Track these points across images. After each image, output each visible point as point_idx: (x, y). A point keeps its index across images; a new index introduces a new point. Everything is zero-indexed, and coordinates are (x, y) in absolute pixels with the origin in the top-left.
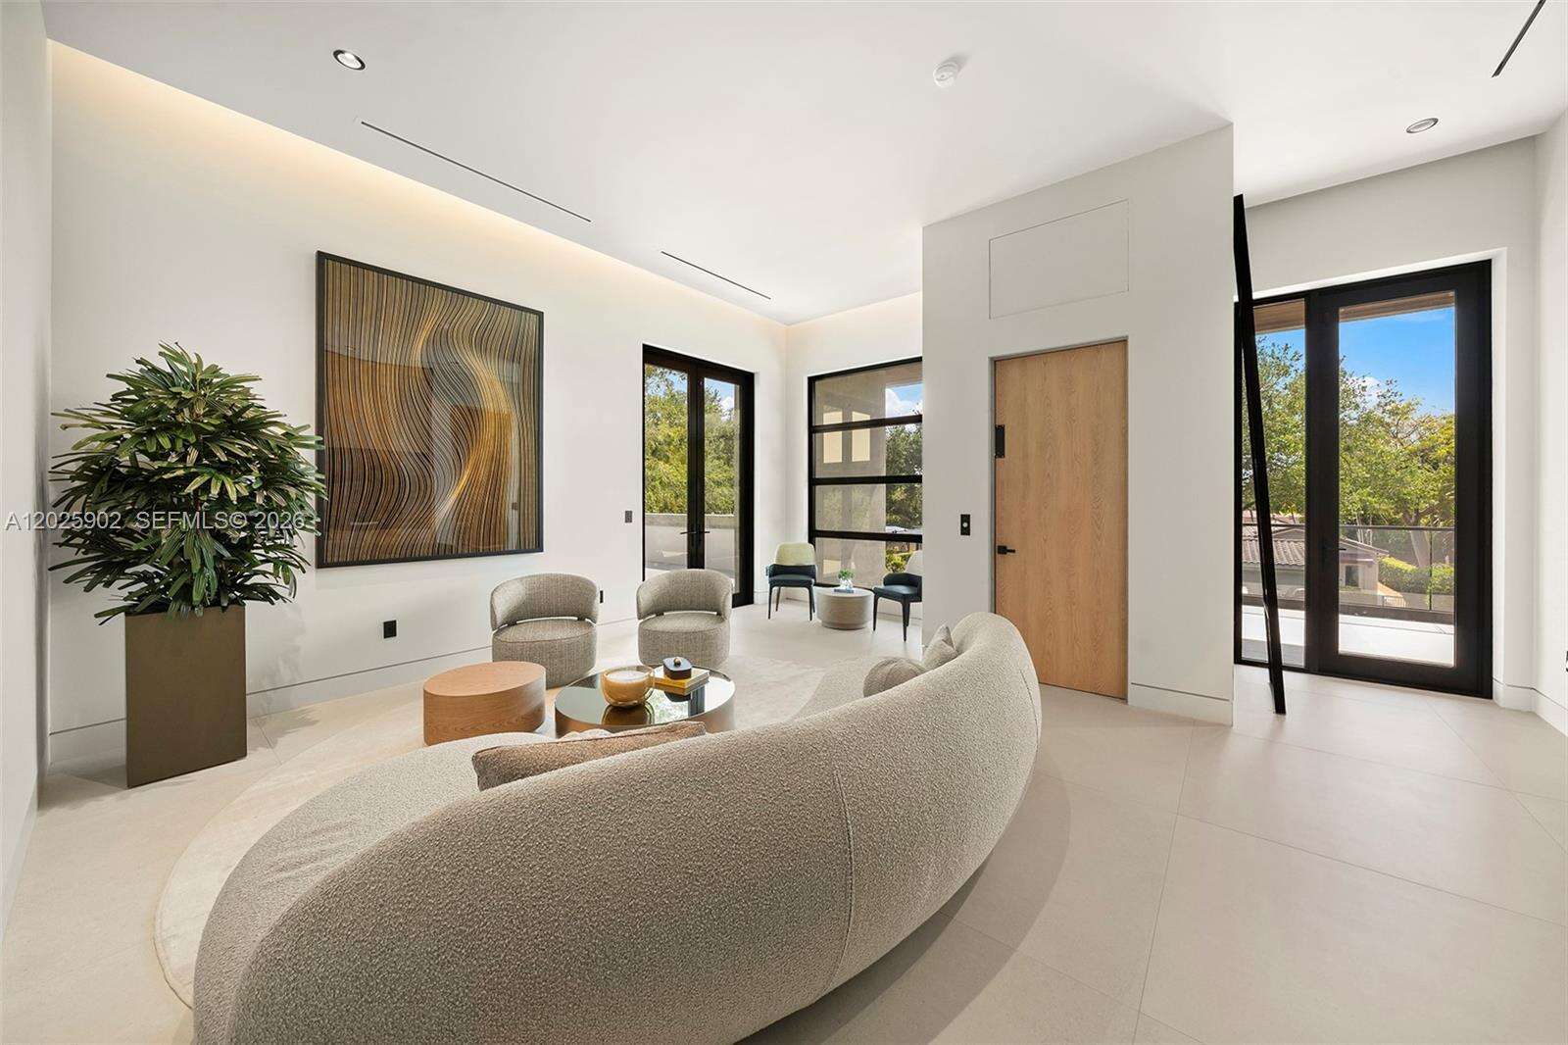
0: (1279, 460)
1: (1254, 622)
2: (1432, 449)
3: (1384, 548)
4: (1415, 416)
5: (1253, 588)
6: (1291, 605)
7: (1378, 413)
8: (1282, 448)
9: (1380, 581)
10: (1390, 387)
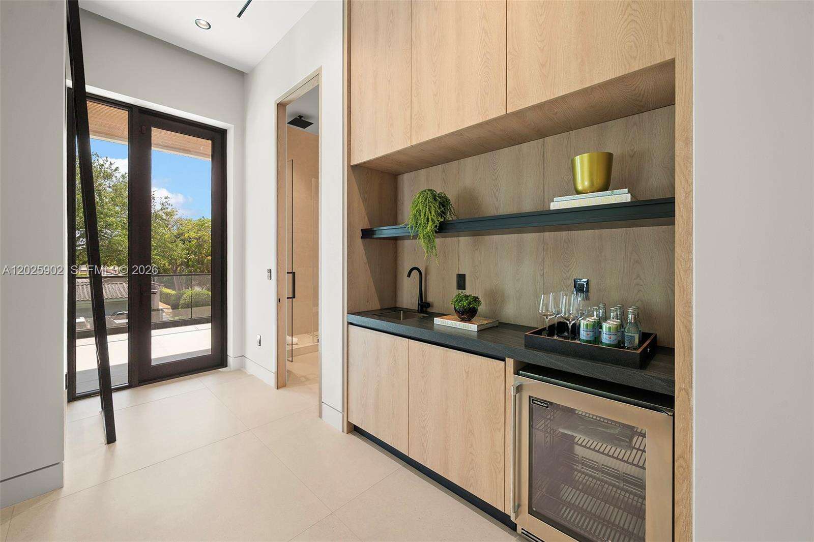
0: (106, 233)
1: (87, 351)
2: (182, 234)
3: (161, 283)
4: (176, 217)
5: (84, 321)
6: (117, 331)
7: (161, 213)
8: (108, 226)
9: (161, 301)
10: (167, 200)
